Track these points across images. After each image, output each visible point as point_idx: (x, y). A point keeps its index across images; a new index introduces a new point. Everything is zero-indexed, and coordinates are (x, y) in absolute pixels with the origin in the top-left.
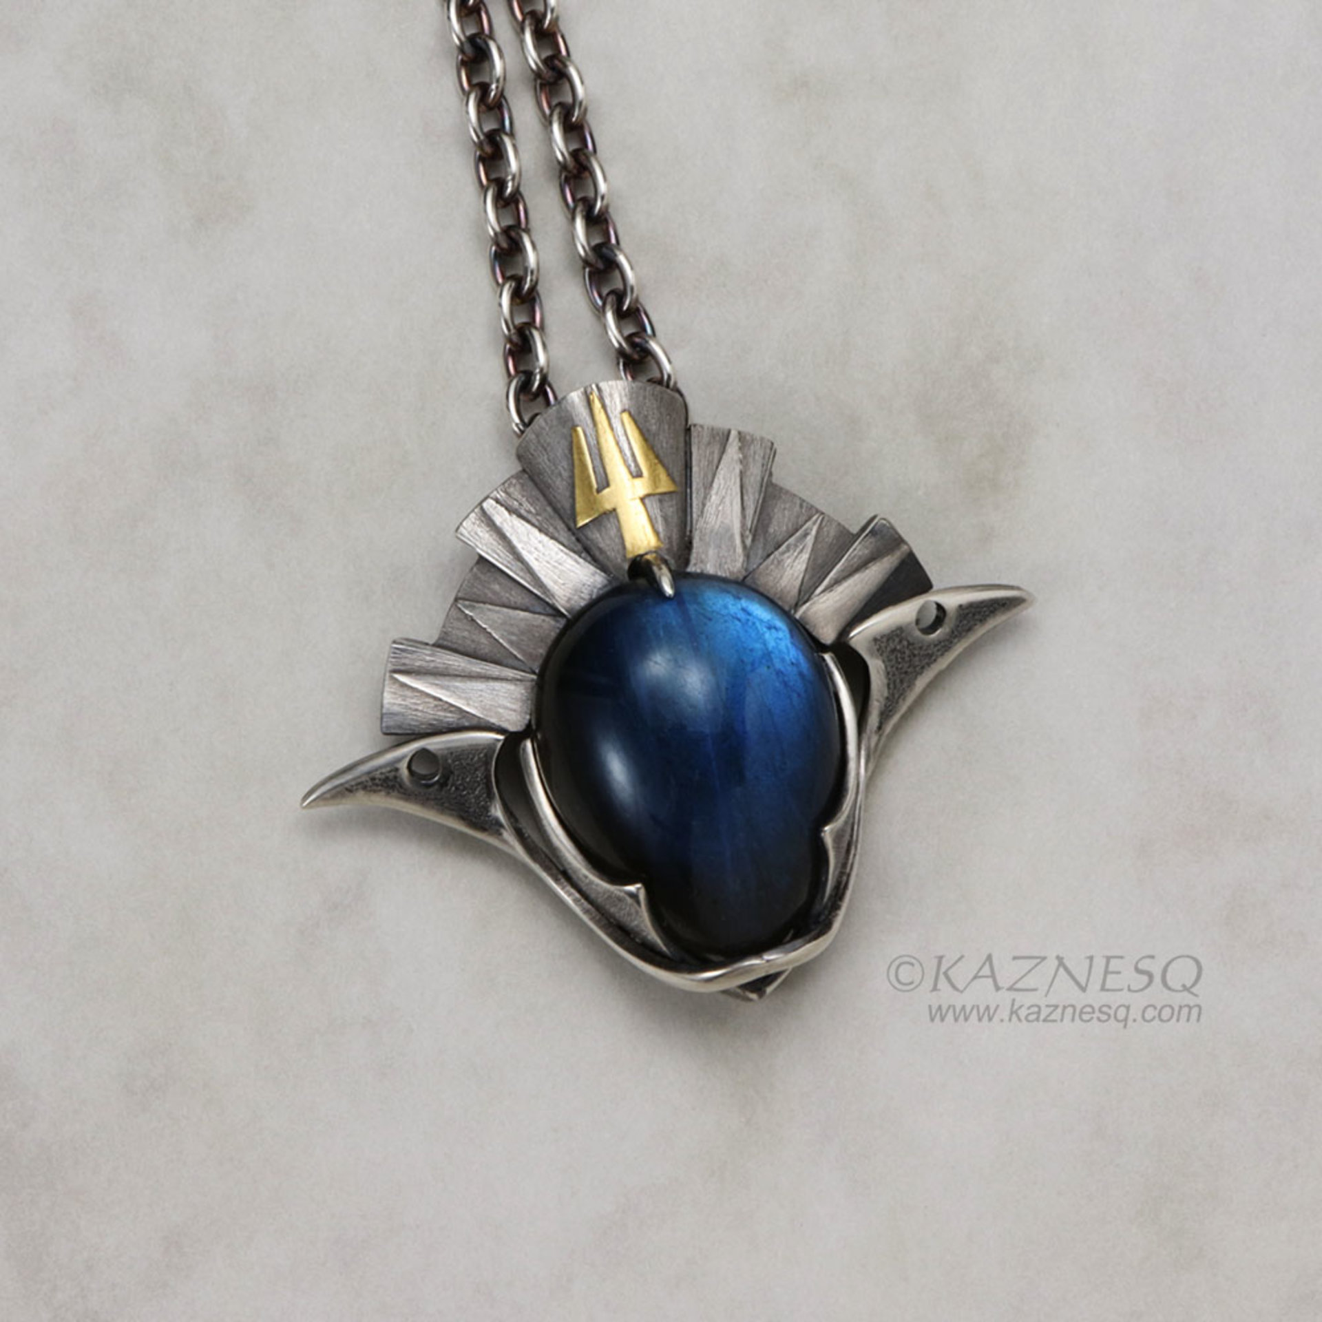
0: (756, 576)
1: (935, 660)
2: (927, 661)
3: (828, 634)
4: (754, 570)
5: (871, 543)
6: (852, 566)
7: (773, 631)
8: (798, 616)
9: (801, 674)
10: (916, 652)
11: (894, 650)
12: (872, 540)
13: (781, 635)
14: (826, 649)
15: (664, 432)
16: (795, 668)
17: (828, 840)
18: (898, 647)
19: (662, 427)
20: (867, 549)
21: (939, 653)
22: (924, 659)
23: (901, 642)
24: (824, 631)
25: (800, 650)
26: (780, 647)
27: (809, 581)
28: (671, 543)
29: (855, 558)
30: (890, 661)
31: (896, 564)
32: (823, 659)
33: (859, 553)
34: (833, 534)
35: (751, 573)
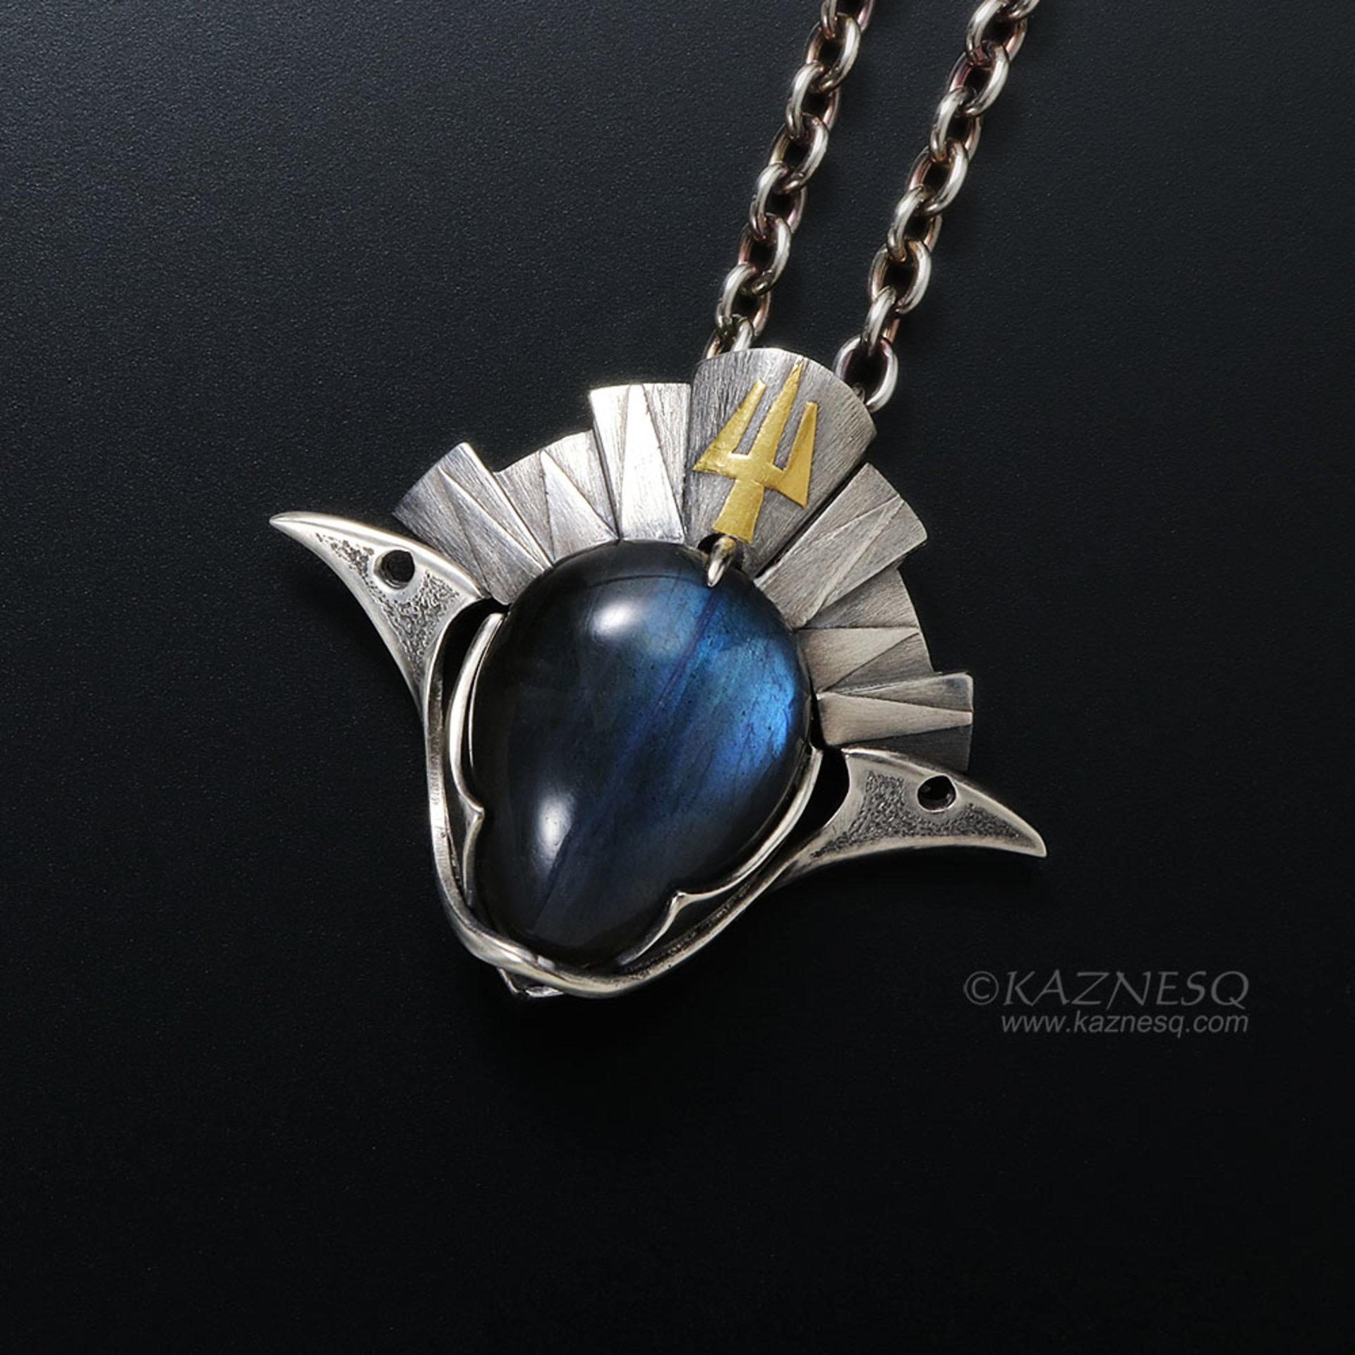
0: (813, 635)
1: (913, 835)
2: (905, 829)
3: (833, 737)
4: (816, 628)
5: (941, 689)
6: (908, 694)
7: (777, 687)
8: (819, 697)
9: (770, 745)
10: (901, 814)
11: (881, 796)
12: (944, 687)
13: (781, 696)
14: (821, 744)
15: (835, 447)
16: (769, 735)
17: (675, 906)
18: (887, 796)
19: (837, 442)
20: (933, 691)
21: (923, 832)
22: (904, 826)
23: (892, 793)
24: (835, 730)
25: (788, 724)
26: (770, 705)
27: (857, 677)
28: (760, 546)
29: (915, 691)
30: (871, 803)
31: (949, 725)
32: (809, 752)
33: (923, 690)
34: (912, 654)
35: (810, 628)
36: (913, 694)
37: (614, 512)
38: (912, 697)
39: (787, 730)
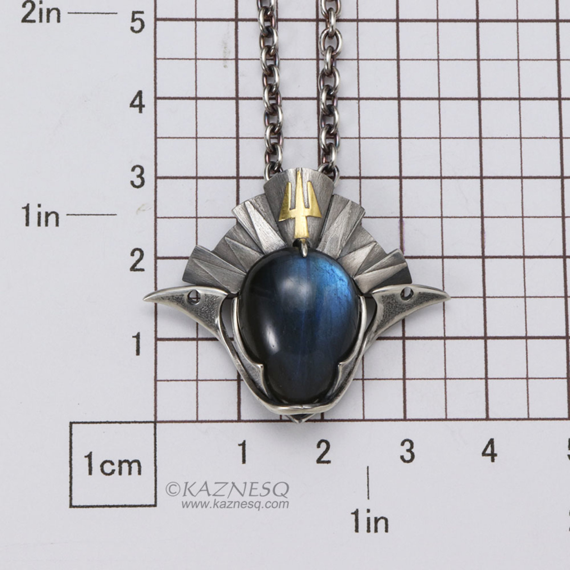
0: (343, 259)
1: (405, 311)
2: (401, 310)
3: (365, 289)
4: (343, 256)
6: (382, 265)
7: (341, 281)
8: (355, 279)
9: (347, 301)
10: (398, 306)
11: (389, 303)
12: (393, 258)
13: (344, 283)
14: (362, 294)
15: (322, 194)
16: (346, 298)
17: (340, 368)
18: (391, 302)
19: (322, 191)
20: (390, 260)
21: (407, 309)
22: (400, 310)
23: (392, 300)
24: (364, 287)
25: (350, 292)
26: (342, 288)
27: (363, 267)
28: (313, 237)
29: (384, 263)
30: (387, 306)
31: (400, 269)
32: (360, 298)
33: (386, 261)
34: (378, 251)
35: (341, 257)
36: (384, 265)
37: (259, 247)
38: (384, 266)
39: (351, 294)
